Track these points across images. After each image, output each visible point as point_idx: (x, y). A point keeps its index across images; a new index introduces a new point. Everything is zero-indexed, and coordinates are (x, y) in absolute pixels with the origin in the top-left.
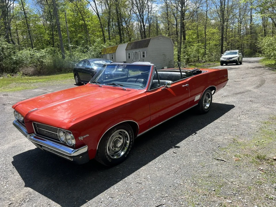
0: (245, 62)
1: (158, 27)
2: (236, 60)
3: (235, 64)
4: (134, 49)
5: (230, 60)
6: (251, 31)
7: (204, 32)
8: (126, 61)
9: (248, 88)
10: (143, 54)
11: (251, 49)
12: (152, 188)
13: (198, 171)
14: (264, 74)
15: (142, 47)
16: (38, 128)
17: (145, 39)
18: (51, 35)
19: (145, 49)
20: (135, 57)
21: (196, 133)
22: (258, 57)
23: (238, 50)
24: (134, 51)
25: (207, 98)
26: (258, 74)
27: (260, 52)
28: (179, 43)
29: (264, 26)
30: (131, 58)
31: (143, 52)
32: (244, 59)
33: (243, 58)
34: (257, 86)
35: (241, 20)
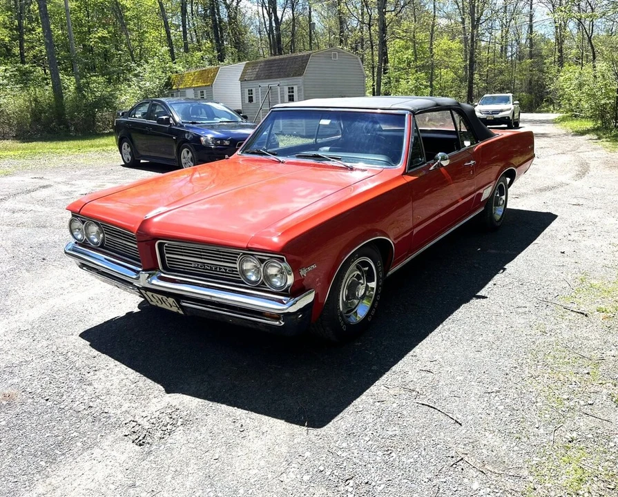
0: (524, 121)
1: (311, 26)
2: (509, 117)
3: (506, 126)
4: (265, 79)
5: (496, 116)
6: (531, 51)
7: (427, 46)
8: (241, 108)
9: (560, 179)
10: (289, 92)
11: (531, 93)
12: (458, 378)
13: (538, 342)
14: (579, 150)
15: (288, 76)
16: (167, 255)
17: (294, 55)
18: (16, 29)
19: (295, 80)
20: (267, 98)
21: (504, 269)
22: (548, 112)
23: (511, 95)
24: (265, 84)
25: (498, 195)
26: (568, 149)
27: (551, 102)
28: (376, 70)
29: (560, 40)
30: (254, 101)
31: (289, 88)
32: (523, 116)
33: (521, 114)
34: (577, 175)
35: (507, 22)
